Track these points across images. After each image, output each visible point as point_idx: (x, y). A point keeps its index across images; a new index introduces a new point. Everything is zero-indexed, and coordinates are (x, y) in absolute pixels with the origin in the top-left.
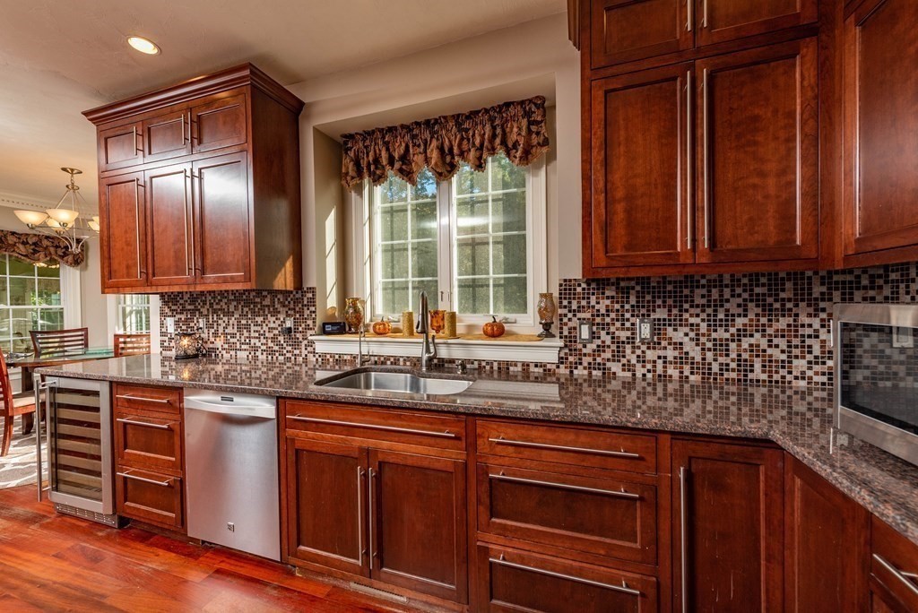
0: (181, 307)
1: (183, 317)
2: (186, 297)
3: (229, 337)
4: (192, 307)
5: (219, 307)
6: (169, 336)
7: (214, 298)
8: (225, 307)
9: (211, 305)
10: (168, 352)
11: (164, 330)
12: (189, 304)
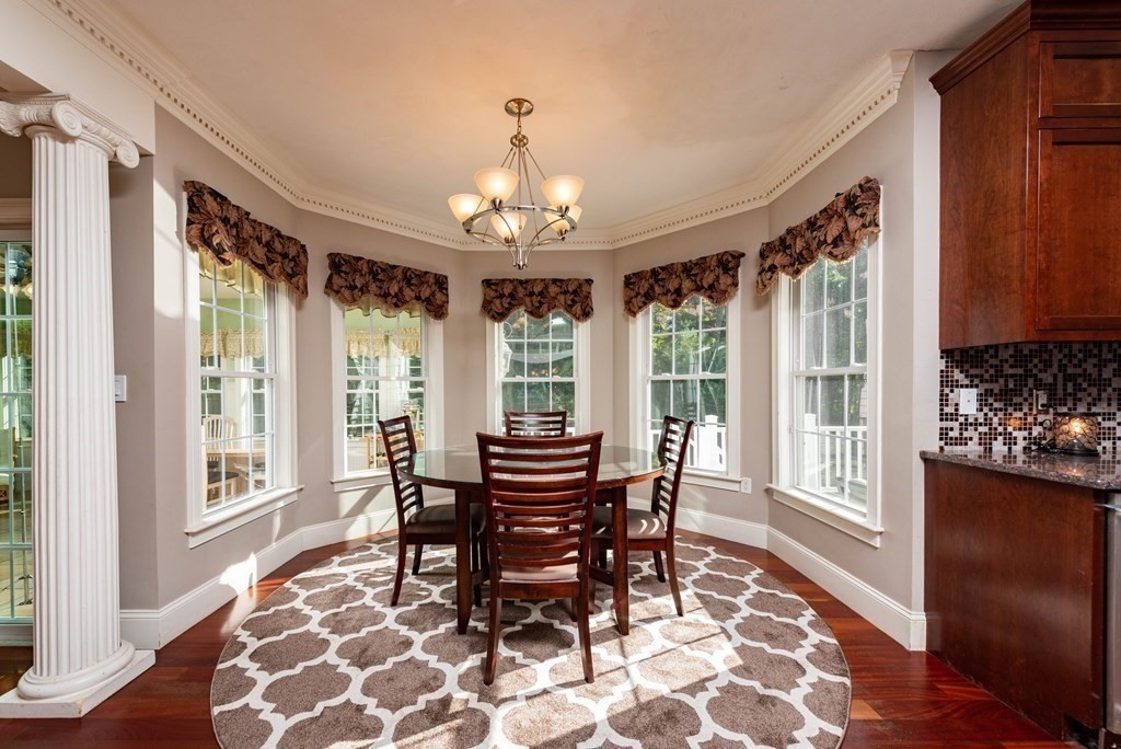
0: (992, 371)
1: (996, 388)
2: (1005, 354)
3: (1100, 419)
4: (1020, 371)
5: (1079, 371)
6: (962, 419)
7: (1070, 356)
8: (1091, 370)
9: (1062, 368)
10: (959, 448)
11: (948, 410)
12: (1011, 367)
